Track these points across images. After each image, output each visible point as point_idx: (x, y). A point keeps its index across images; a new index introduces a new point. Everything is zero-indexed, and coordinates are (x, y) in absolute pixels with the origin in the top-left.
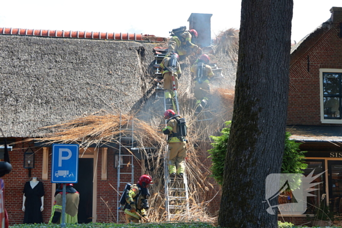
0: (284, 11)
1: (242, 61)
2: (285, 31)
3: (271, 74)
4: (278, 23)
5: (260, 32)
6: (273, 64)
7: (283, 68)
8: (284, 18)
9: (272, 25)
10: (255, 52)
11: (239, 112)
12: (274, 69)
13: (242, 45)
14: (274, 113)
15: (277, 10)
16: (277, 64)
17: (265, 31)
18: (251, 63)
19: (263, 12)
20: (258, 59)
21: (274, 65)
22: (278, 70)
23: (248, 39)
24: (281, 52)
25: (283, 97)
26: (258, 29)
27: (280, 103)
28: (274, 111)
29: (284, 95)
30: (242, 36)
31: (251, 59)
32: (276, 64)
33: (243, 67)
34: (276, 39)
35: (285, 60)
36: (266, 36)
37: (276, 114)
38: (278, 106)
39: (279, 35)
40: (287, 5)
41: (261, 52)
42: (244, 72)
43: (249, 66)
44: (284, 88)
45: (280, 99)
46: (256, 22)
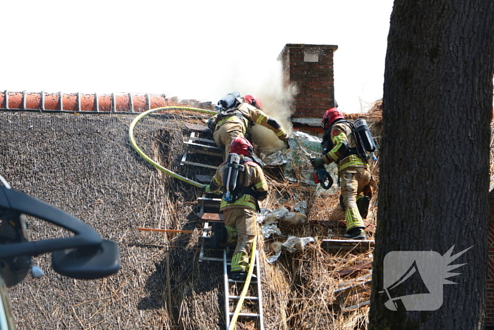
0: (471, 107)
1: (385, 209)
2: (475, 147)
3: (445, 240)
4: (458, 132)
5: (420, 152)
6: (449, 219)
7: (472, 227)
8: (471, 121)
9: (447, 137)
10: (412, 193)
11: (379, 321)
12: (453, 229)
13: (386, 176)
14: (454, 325)
15: (455, 105)
16: (459, 218)
17: (432, 149)
18: (403, 216)
19: (427, 110)
20: (417, 208)
21: (451, 221)
22: (460, 232)
23: (397, 165)
24: (466, 194)
25: (472, 290)
26: (418, 144)
27: (467, 302)
28: (455, 320)
29: (476, 284)
30: (384, 157)
31: (404, 209)
32: (456, 219)
33: (388, 223)
34: (456, 166)
35: (477, 208)
36: (433, 159)
37: (458, 326)
38: (461, 308)
39: (461, 157)
40: (479, 93)
41: (424, 194)
42: (389, 234)
43: (400, 221)
44: (474, 268)
45: (467, 293)
46: (412, 130)
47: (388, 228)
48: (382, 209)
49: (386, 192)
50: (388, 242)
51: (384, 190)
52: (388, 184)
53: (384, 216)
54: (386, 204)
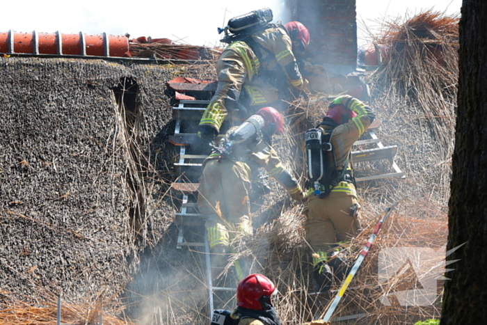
11: (464, 288)
33: (476, 136)
47: (477, 142)
48: (466, 115)
49: (473, 88)
50: (476, 164)
51: (469, 86)
52: (477, 74)
53: (469, 125)
54: (471, 105)
